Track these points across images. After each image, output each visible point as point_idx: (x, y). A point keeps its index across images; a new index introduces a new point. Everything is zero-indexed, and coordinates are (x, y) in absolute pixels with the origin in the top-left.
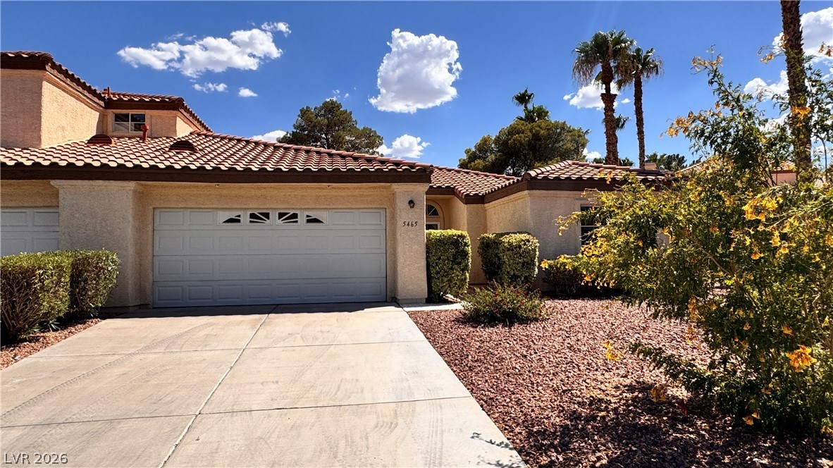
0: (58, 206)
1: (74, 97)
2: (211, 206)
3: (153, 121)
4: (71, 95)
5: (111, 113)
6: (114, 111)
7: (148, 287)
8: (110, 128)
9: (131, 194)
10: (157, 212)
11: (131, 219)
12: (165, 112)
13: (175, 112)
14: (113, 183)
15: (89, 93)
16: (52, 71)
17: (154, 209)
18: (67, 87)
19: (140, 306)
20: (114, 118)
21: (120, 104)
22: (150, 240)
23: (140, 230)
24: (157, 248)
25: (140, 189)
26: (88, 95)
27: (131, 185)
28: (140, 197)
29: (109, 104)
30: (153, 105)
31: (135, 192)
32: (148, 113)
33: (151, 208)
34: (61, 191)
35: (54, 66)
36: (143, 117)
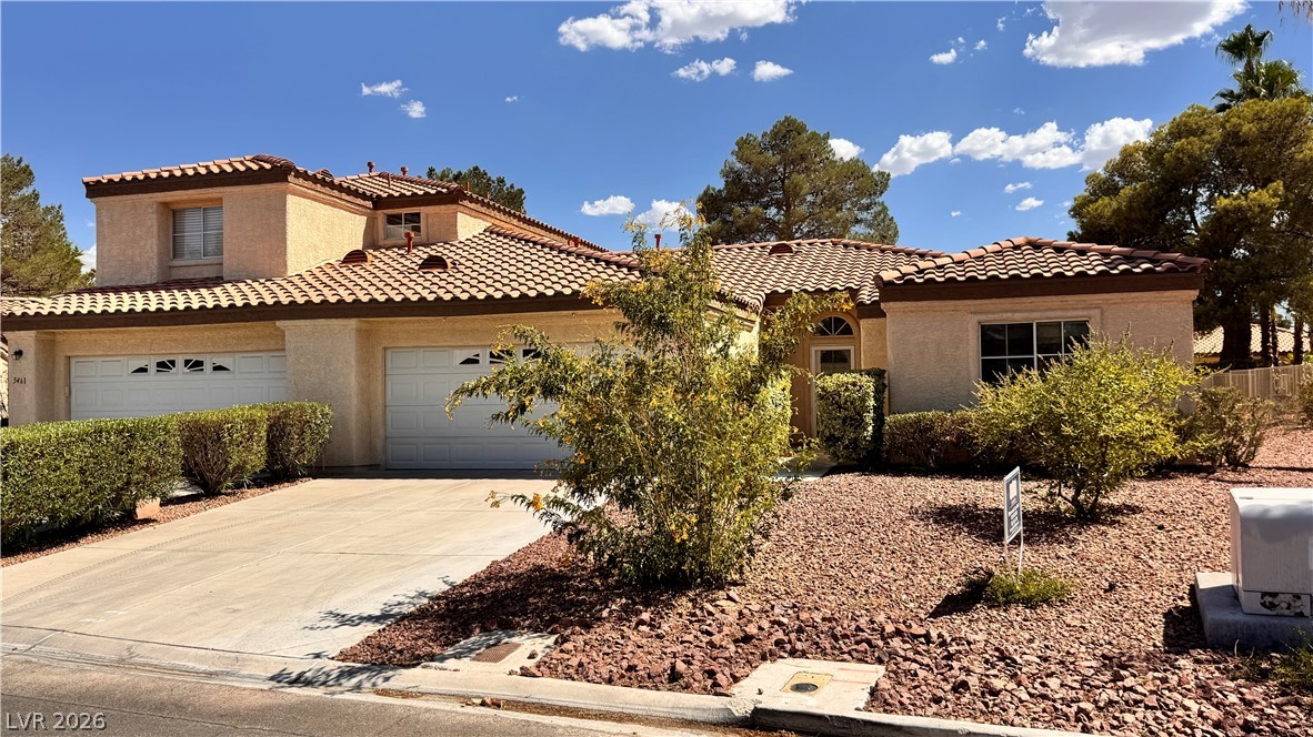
0: (284, 350)
1: (329, 204)
2: (444, 344)
3: (430, 220)
4: (325, 204)
5: (381, 215)
6: (385, 211)
7: (379, 444)
8: (381, 234)
9: (353, 334)
10: (389, 353)
11: (353, 363)
12: (443, 207)
13: (454, 206)
14: (334, 321)
15: (348, 195)
16: (296, 181)
17: (385, 349)
18: (318, 194)
19: (371, 467)
20: (385, 220)
21: (391, 201)
22: (380, 388)
23: (366, 376)
24: (389, 397)
25: (364, 326)
26: (347, 198)
27: (353, 323)
28: (365, 337)
29: (379, 203)
30: (427, 200)
31: (358, 330)
32: (423, 210)
33: (380, 348)
34: (287, 333)
35: (298, 174)
36: (418, 215)
